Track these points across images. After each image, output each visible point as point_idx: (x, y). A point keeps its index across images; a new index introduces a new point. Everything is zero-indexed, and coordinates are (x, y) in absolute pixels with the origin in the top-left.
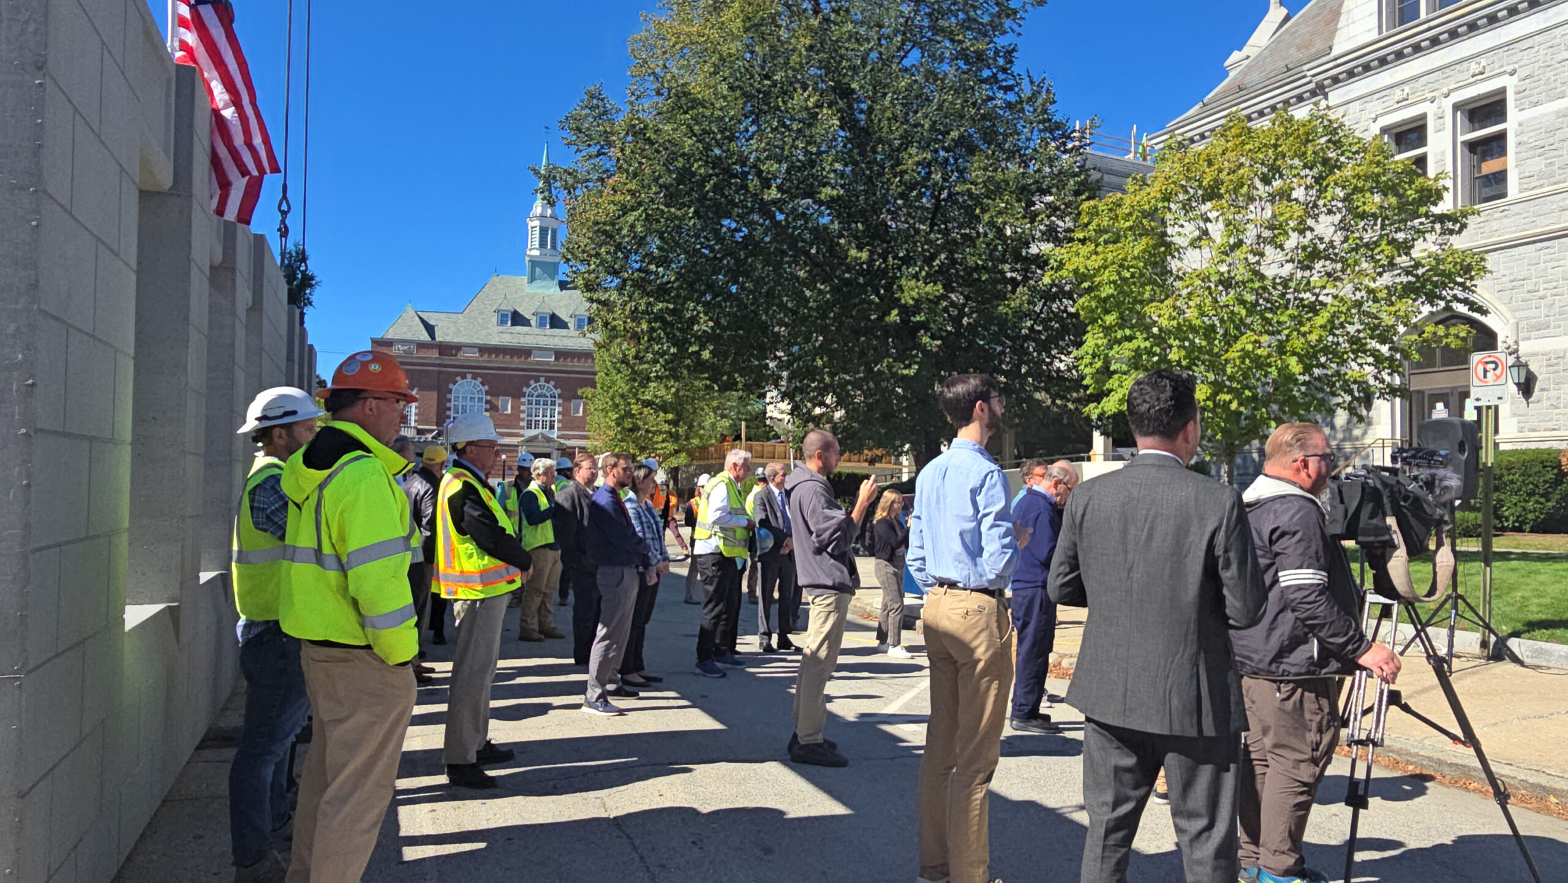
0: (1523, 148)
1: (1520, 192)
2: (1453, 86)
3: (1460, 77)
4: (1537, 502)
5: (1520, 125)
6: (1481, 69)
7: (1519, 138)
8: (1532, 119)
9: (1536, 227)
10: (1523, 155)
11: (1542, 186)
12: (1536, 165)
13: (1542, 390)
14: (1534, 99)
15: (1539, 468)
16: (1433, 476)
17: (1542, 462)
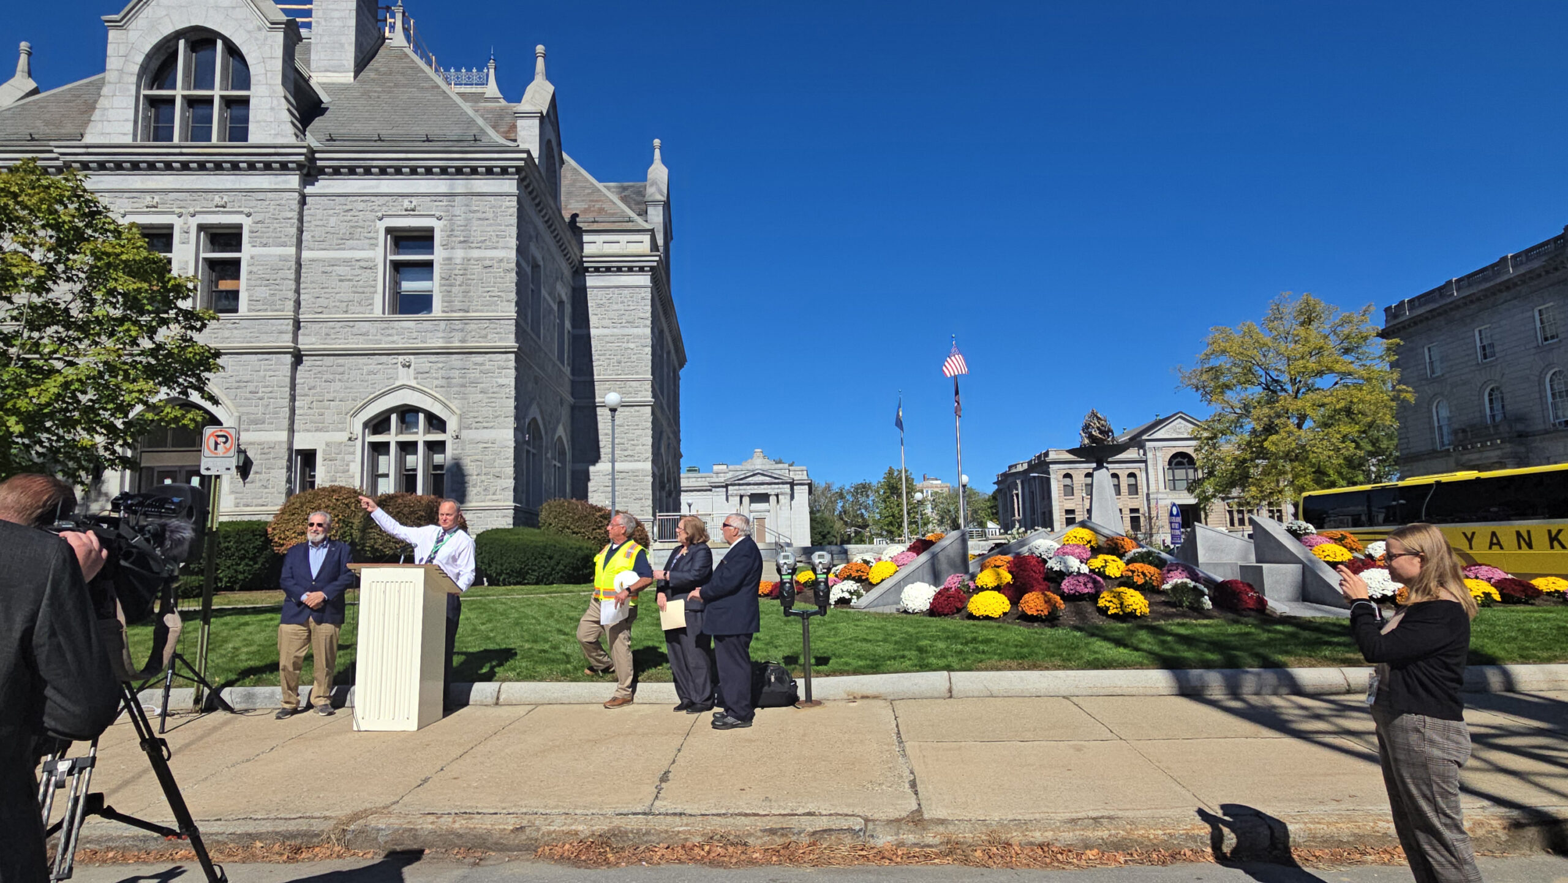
0: (254, 277)
1: (249, 311)
2: (198, 209)
3: (205, 203)
4: (247, 565)
5: (252, 258)
6: (223, 203)
7: (250, 268)
8: (261, 255)
9: (259, 342)
10: (253, 283)
11: (266, 310)
12: (262, 292)
13: (256, 473)
14: (264, 241)
15: (250, 536)
16: (164, 527)
17: (253, 531)
